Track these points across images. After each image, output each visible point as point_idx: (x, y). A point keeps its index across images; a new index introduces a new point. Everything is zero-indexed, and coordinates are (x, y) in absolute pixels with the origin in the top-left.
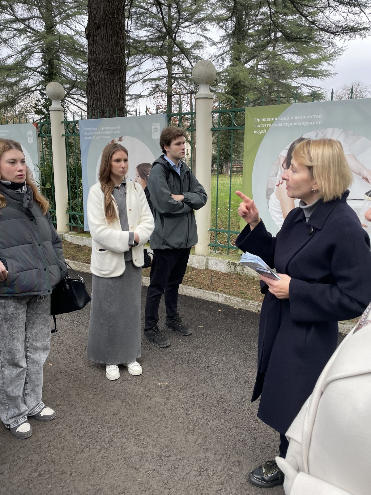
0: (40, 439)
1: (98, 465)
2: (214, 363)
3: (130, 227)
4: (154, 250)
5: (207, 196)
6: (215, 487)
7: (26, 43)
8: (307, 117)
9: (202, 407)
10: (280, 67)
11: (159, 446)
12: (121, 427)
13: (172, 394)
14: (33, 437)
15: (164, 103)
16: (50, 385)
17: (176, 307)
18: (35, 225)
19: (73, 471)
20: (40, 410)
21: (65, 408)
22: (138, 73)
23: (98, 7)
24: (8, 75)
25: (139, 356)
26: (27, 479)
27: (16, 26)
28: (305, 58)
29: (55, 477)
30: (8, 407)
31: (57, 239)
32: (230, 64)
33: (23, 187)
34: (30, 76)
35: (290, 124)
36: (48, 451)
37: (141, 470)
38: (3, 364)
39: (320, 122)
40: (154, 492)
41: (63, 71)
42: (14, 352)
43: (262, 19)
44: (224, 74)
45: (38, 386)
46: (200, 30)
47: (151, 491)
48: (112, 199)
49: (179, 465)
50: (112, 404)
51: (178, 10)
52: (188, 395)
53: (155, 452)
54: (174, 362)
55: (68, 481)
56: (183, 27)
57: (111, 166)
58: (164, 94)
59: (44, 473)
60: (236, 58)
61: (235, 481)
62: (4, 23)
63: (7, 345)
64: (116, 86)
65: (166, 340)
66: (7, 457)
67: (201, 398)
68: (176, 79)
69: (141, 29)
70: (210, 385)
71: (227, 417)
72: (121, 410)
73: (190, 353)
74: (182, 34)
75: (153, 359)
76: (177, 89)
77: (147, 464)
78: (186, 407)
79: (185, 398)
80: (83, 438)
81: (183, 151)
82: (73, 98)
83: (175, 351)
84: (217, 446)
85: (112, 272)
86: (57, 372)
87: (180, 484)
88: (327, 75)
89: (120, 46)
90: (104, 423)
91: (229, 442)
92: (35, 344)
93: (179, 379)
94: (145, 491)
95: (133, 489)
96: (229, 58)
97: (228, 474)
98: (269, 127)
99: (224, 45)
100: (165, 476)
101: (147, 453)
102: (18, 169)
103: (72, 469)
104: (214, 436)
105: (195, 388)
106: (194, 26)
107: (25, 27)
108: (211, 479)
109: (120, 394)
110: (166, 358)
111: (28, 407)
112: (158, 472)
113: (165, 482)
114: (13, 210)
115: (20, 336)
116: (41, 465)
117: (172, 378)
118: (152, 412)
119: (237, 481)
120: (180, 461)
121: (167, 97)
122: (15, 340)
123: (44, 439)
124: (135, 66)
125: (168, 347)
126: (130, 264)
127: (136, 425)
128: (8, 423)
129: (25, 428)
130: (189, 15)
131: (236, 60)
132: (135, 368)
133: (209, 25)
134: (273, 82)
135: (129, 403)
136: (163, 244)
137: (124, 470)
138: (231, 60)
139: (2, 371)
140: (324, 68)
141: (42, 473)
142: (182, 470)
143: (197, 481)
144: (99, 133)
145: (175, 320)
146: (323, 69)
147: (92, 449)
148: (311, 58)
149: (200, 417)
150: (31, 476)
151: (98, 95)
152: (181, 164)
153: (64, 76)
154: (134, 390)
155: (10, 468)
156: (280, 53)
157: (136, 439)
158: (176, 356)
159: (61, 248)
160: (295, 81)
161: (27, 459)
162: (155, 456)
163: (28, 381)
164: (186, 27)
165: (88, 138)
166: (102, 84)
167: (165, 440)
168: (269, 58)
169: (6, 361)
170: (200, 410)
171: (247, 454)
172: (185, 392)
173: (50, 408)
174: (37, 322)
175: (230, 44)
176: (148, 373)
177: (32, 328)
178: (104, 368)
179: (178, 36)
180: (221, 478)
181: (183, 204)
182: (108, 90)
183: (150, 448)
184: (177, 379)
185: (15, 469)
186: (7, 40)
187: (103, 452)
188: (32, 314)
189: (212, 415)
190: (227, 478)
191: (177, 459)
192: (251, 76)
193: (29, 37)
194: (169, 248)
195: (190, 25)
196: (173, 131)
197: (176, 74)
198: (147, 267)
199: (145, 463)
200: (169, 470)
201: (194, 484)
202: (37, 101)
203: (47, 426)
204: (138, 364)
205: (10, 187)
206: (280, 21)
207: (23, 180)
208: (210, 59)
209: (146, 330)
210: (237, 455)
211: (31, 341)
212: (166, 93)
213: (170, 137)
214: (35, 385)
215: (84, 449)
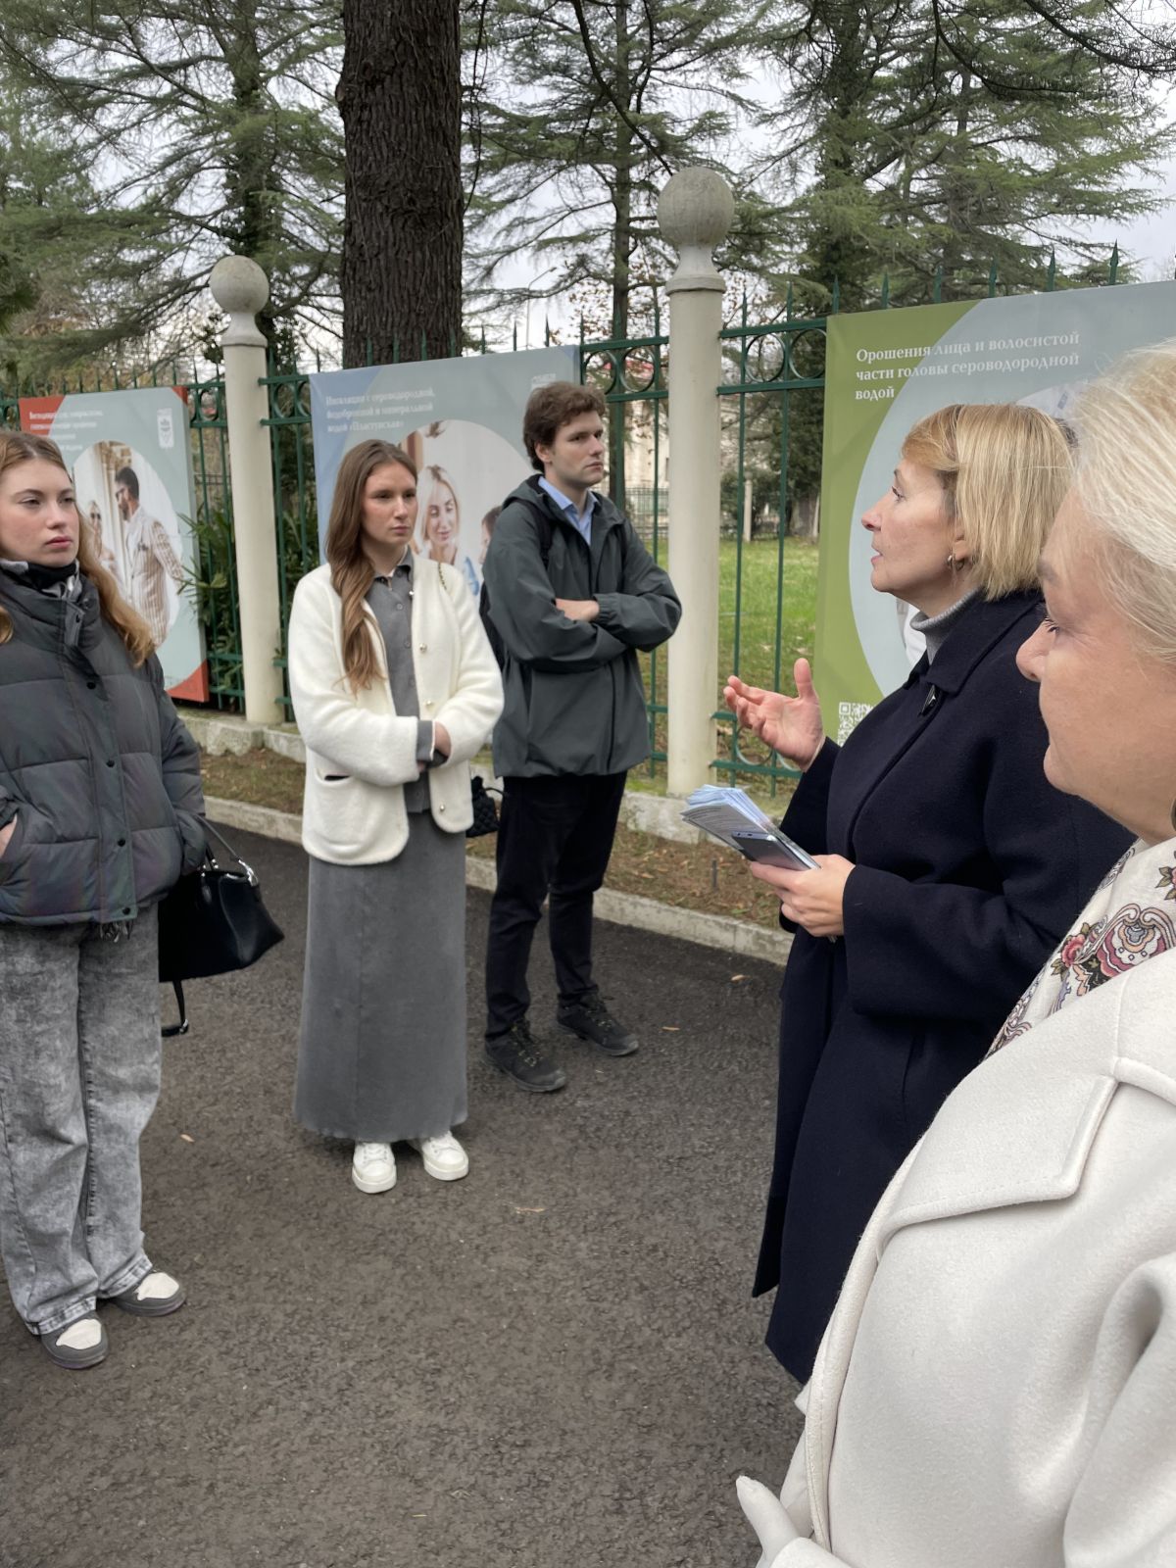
0: (129, 1372)
1: (298, 1461)
2: (702, 1147)
3: (422, 704)
4: (506, 780)
5: (679, 603)
6: (663, 1551)
7: (175, 139)
8: (1030, 343)
9: (646, 1289)
10: (982, 186)
11: (497, 1410)
12: (384, 1343)
13: (555, 1245)
14: (108, 1364)
15: (603, 314)
16: (179, 1202)
17: (588, 963)
18: (101, 703)
19: (219, 1477)
20: (136, 1279)
21: (215, 1278)
22: (523, 222)
23: (374, 16)
24: (121, 240)
25: (462, 1119)
26: (74, 1494)
27: (146, 87)
28: (1064, 152)
29: (161, 1492)
30: (32, 1269)
31: (180, 743)
32: (816, 180)
33: (71, 579)
34: (191, 241)
35: (971, 368)
36: (149, 1411)
37: (429, 1484)
38: (9, 1131)
39: (1074, 359)
40: (464, 1557)
41: (291, 223)
42: (40, 1095)
43: (917, 33)
44: (797, 215)
45: (126, 1203)
46: (716, 75)
47: (455, 1554)
48: (366, 615)
49: (553, 1476)
50: (360, 1267)
51: (648, 17)
52: (606, 1249)
53: (481, 1429)
54: (573, 1141)
55: (201, 1508)
56: (664, 70)
57: (362, 514)
58: (603, 286)
59: (129, 1481)
60: (836, 163)
61: (730, 1536)
62: (110, 81)
63: (19, 1069)
64: (431, 265)
65: (553, 1069)
66: (23, 1424)
67: (649, 1259)
68: (641, 236)
69: (530, 82)
70: (682, 1218)
71: (726, 1326)
72: (389, 1289)
73: (627, 1113)
74: (662, 92)
75: (508, 1130)
76: (645, 268)
77: (452, 1466)
78: (597, 1287)
79: (595, 1258)
80: (262, 1373)
81: (594, 460)
82: (319, 308)
83: (579, 1104)
84: (684, 1418)
85: (368, 847)
86: (204, 1161)
87: (549, 1538)
88: (1141, 207)
89: (445, 136)
90: (332, 1330)
91: (723, 1406)
92: (111, 1071)
93: (582, 1196)
94: (437, 1554)
95: (399, 1545)
96: (813, 163)
97: (709, 1513)
98: (904, 379)
99: (797, 121)
100: (504, 1508)
101: (454, 1432)
102: (50, 523)
103: (217, 1471)
104: (678, 1386)
105: (633, 1225)
106: (698, 64)
107: (173, 92)
108: (652, 1527)
109: (392, 1237)
110: (547, 1127)
111: (98, 1270)
112: (484, 1495)
113: (504, 1526)
114: (32, 653)
115: (58, 1043)
116: (123, 1454)
117: (559, 1194)
118: (486, 1298)
119: (737, 1534)
120: (560, 1463)
121: (612, 294)
122: (44, 1054)
123: (141, 1371)
124: (511, 200)
125: (558, 1090)
126: (426, 825)
127: (430, 1339)
128: (34, 1317)
129: (84, 1335)
130: (682, 31)
131: (837, 166)
132: (445, 1157)
133: (749, 58)
134: (959, 236)
135: (414, 1268)
136: (529, 759)
137: (377, 1484)
138: (821, 169)
139: (8, 1155)
140: (1128, 184)
141: (124, 1478)
142: (562, 1490)
143: (608, 1530)
144: (370, 412)
145: (586, 1005)
146: (1126, 188)
147: (284, 1410)
148: (1083, 152)
149: (639, 1322)
150: (91, 1486)
151: (377, 293)
152: (596, 504)
153: (292, 238)
154: (436, 1225)
155: (28, 1459)
156: (980, 141)
157: (427, 1384)
158: (580, 1121)
159: (194, 771)
160: (1033, 227)
161: (81, 1434)
162: (480, 1442)
163: (95, 1189)
164: (672, 69)
165: (338, 429)
166: (387, 256)
167: (518, 1392)
168: (944, 154)
169: (19, 1122)
170: (640, 1298)
171: (781, 1449)
172: (597, 1239)
173: (170, 1274)
174: (114, 1002)
175: (817, 117)
176: (487, 1175)
177: (100, 1020)
178: (345, 1151)
179: (650, 98)
180: (686, 1525)
181: (593, 631)
182: (406, 276)
183: (467, 1416)
184: (575, 1195)
185: (45, 1460)
186: (119, 132)
187: (317, 1421)
188: (97, 975)
189: (679, 1315)
190: (707, 1524)
191: (551, 1456)
192: (887, 217)
193: (183, 120)
194: (546, 771)
195: (687, 63)
196: (561, 397)
197: (642, 219)
198: (484, 833)
199: (445, 1462)
200: (519, 1488)
201: (595, 1538)
202: (211, 319)
203: (155, 1330)
204: (455, 1143)
205: (28, 580)
206: (982, 35)
207: (69, 557)
208: (752, 169)
209: (490, 1036)
210: (747, 1449)
211: (98, 1061)
212: (609, 282)
213: (551, 417)
214: (117, 1201)
215: (260, 1408)
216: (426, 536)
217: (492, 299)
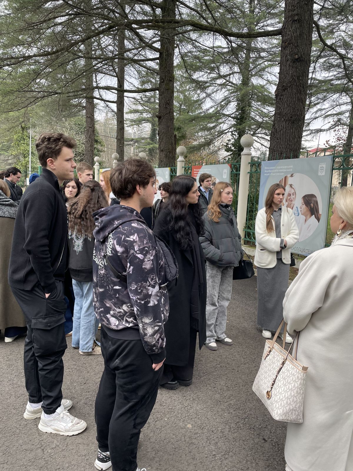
3: (282, 236)
18: (233, 228)
20: (224, 338)
22: (321, 110)
23: (287, 73)
24: (209, 121)
27: (219, 81)
34: (225, 121)
41: (253, 115)
57: (273, 197)
58: (345, 127)
62: (210, 81)
63: (210, 291)
82: (257, 137)
85: (268, 265)
86: (232, 326)
92: (223, 295)
102: (230, 197)
107: (226, 82)
114: (224, 219)
121: (348, 129)
122: (215, 289)
124: (318, 104)
144: (276, 171)
153: (253, 119)
165: (267, 175)
166: (283, 131)
174: (225, 282)
177: (223, 285)
186: (211, 94)
188: (223, 276)
193: (229, 90)
202: (228, 141)
211: (221, 293)
216: (287, 201)
217: (309, 132)
